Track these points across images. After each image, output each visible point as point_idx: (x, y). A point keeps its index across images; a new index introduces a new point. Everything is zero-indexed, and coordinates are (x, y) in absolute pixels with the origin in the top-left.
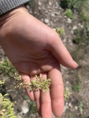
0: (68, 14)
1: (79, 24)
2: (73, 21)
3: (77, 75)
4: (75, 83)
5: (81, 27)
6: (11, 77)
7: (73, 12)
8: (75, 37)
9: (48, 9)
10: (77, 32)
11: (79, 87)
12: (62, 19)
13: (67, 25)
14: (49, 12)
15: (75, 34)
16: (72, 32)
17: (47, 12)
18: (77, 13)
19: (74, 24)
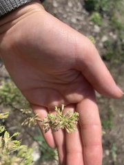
0: (95, 20)
1: (111, 34)
2: (102, 30)
3: (109, 105)
4: (105, 117)
5: (113, 39)
6: (16, 109)
7: (102, 16)
8: (105, 51)
9: (67, 12)
10: (108, 45)
11: (111, 122)
12: (86, 26)
13: (93, 34)
14: (68, 16)
15: (105, 47)
16: (101, 45)
17: (65, 16)
18: (108, 18)
19: (104, 34)
